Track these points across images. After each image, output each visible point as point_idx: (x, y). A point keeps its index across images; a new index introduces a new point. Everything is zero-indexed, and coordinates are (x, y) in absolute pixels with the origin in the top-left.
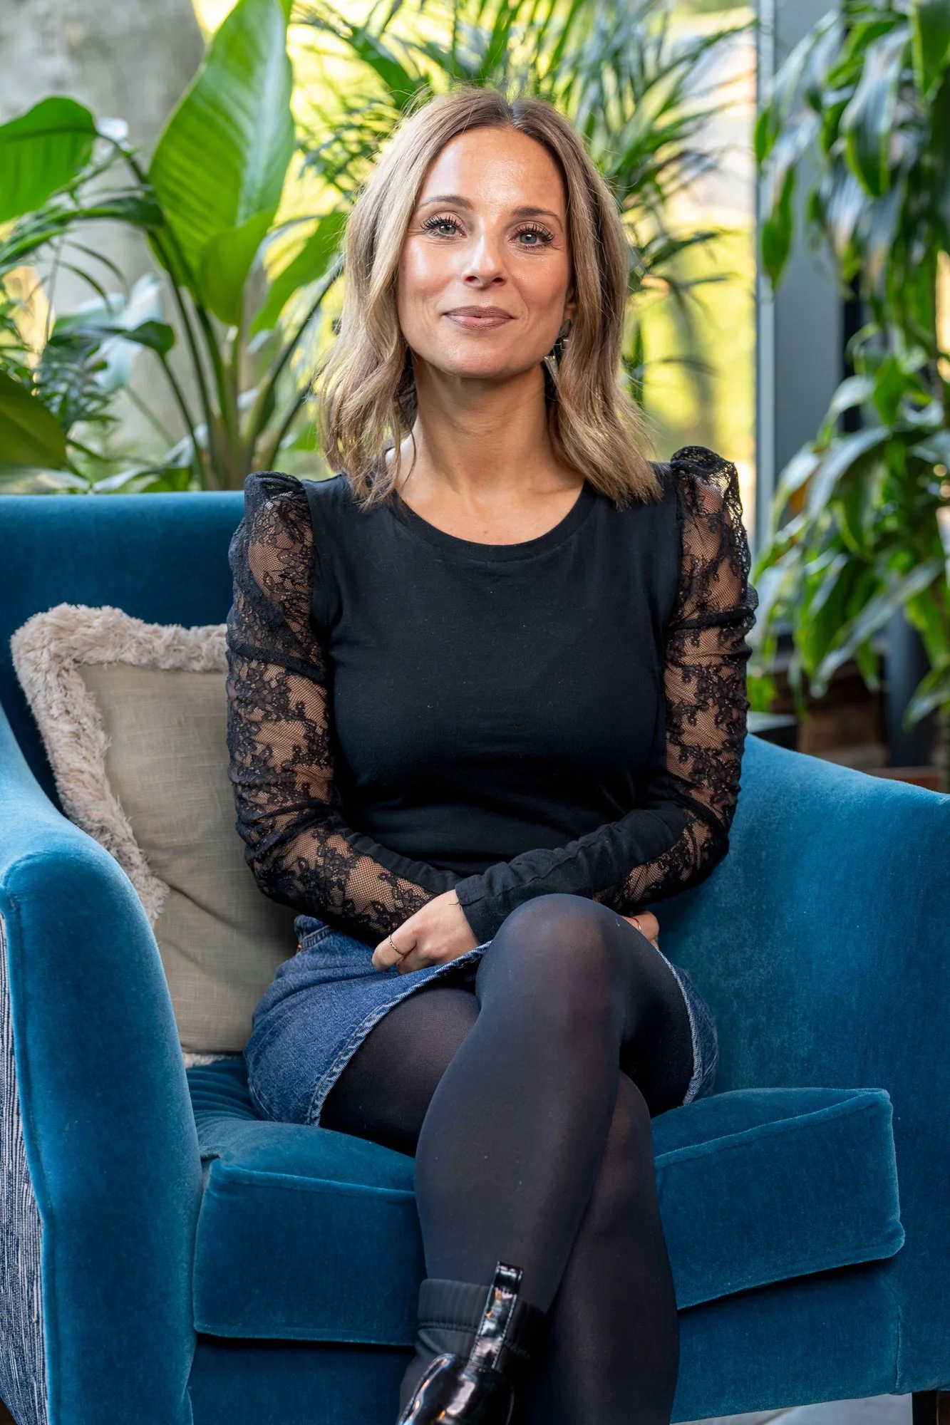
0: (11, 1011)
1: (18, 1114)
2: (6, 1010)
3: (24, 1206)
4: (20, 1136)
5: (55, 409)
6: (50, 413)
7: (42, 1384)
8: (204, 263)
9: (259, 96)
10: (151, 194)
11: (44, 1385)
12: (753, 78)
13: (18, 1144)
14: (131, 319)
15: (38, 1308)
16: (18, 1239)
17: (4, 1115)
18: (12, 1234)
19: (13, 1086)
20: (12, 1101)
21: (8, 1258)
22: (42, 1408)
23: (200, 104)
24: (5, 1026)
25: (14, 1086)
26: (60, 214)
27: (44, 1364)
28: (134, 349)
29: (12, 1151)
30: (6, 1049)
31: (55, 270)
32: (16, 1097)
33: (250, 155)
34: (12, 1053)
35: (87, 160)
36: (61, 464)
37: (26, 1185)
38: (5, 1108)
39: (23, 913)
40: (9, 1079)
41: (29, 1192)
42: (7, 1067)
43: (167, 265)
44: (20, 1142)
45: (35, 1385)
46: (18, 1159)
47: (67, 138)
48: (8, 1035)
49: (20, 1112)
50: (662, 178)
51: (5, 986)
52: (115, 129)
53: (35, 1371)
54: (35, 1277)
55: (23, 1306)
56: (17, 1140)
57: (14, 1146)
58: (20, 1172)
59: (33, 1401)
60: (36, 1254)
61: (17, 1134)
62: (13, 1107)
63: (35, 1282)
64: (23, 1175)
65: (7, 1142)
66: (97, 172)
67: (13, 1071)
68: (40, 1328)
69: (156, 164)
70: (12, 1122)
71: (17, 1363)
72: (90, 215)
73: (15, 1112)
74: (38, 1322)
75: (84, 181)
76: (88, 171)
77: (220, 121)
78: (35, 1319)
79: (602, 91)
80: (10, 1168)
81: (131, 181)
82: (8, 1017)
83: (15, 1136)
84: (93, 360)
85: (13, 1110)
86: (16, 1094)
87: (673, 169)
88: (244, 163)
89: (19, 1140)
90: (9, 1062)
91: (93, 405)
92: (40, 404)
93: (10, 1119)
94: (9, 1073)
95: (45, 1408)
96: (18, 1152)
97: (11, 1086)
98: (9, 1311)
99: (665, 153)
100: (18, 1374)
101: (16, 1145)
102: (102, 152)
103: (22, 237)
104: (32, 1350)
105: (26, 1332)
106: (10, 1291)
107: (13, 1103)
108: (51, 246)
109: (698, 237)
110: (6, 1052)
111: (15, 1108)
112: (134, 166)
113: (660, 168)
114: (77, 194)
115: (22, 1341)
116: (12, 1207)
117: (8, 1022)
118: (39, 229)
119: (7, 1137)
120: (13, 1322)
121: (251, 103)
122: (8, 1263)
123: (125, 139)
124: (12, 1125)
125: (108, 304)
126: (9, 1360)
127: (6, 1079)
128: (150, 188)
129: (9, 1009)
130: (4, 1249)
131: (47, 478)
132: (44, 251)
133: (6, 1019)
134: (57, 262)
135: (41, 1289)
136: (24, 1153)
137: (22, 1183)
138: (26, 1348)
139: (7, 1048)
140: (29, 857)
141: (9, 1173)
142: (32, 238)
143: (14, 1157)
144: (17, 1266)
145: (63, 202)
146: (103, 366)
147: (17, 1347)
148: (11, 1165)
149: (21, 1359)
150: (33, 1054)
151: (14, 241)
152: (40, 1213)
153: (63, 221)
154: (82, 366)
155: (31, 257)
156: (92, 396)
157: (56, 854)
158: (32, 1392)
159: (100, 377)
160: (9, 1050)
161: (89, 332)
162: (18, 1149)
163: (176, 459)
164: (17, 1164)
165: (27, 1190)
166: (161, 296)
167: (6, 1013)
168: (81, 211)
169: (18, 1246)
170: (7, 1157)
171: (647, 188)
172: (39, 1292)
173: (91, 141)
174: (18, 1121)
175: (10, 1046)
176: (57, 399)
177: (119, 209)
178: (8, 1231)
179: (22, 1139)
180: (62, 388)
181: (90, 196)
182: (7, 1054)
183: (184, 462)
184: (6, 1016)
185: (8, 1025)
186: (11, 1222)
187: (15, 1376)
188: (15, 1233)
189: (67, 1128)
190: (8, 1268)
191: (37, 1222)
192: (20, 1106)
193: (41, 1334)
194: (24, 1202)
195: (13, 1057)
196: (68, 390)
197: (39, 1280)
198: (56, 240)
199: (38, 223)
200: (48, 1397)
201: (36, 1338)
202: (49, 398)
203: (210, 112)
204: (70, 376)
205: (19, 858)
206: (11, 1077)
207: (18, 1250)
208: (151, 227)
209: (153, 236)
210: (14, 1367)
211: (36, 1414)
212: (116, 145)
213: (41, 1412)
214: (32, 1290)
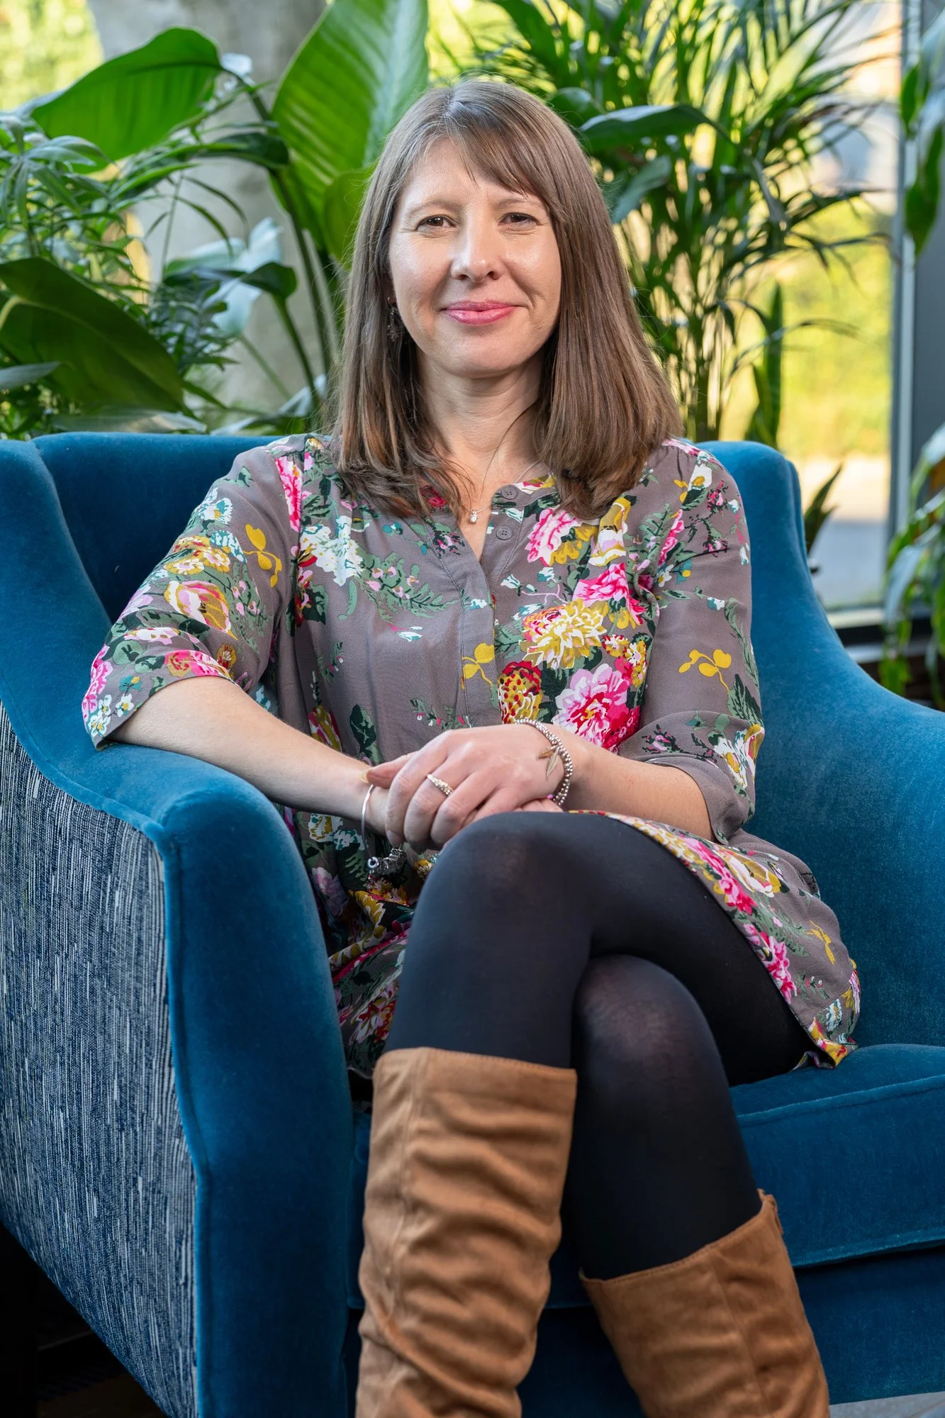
0: (166, 958)
1: (170, 1066)
2: (160, 956)
3: (174, 1163)
4: (171, 1088)
5: (170, 350)
6: (167, 355)
7: (188, 1350)
8: (328, 206)
9: (389, 33)
10: (273, 131)
11: (191, 1351)
12: (900, 31)
13: (169, 1097)
14: (249, 262)
15: (186, 1269)
16: (166, 1198)
17: (154, 1067)
18: (159, 1192)
19: (164, 1037)
20: (163, 1052)
21: (153, 1218)
22: (187, 1374)
23: (329, 41)
24: (159, 973)
25: (167, 1037)
26: (179, 149)
27: (192, 1329)
28: (254, 293)
29: (162, 1105)
30: (158, 998)
31: (174, 205)
32: (168, 1048)
33: (379, 96)
34: (166, 1001)
35: (210, 95)
36: (176, 406)
37: (177, 1140)
38: (154, 1060)
39: (184, 856)
40: (161, 1029)
41: (182, 1148)
42: (159, 1017)
43: (290, 207)
44: (172, 1096)
45: (180, 1351)
46: (168, 1114)
47: (190, 71)
48: (161, 983)
49: (172, 1063)
50: (805, 134)
51: (160, 931)
52: (240, 64)
53: (180, 1336)
54: (185, 1236)
55: (169, 1268)
56: (167, 1093)
57: (164, 1100)
58: (171, 1127)
59: (178, 1368)
60: (187, 1212)
61: (169, 1088)
62: (164, 1059)
63: (184, 1242)
64: (174, 1130)
65: (156, 1096)
66: (220, 107)
67: (165, 1021)
68: (189, 1290)
69: (280, 102)
70: (163, 1074)
71: (159, 1329)
72: (213, 152)
73: (167, 1064)
74: (185, 1284)
75: (207, 115)
76: (211, 105)
77: (349, 58)
78: (182, 1281)
79: (745, 41)
80: (159, 1123)
81: (254, 117)
82: (162, 964)
83: (165, 1089)
84: (212, 299)
85: (164, 1062)
86: (169, 1045)
87: (815, 127)
88: (374, 104)
89: (170, 1093)
90: (162, 1011)
91: (212, 348)
92: (158, 346)
93: (161, 1071)
94: (161, 1022)
95: (191, 1375)
96: (169, 1106)
97: (162, 1037)
98: (151, 1274)
99: (810, 107)
100: (160, 1340)
101: (167, 1098)
102: (226, 86)
103: (142, 171)
104: (178, 1314)
105: (172, 1294)
106: (154, 1253)
107: (165, 1054)
108: (171, 182)
109: (842, 194)
110: (158, 1001)
111: (167, 1059)
112: (258, 103)
113: (805, 123)
114: (199, 129)
115: (167, 1305)
116: (160, 1164)
117: (162, 970)
118: (158, 164)
119: (156, 1091)
120: (156, 1285)
121: (381, 40)
122: (153, 1222)
123: (248, 75)
124: (163, 1078)
125: (229, 246)
126: (148, 1326)
127: (157, 1030)
128: (274, 124)
129: (163, 955)
130: (148, 1209)
131: (163, 419)
132: (164, 186)
133: (159, 966)
134: (176, 198)
135: (192, 1249)
136: (176, 1107)
137: (173, 1138)
138: (172, 1313)
139: (160, 996)
140: (191, 796)
141: (158, 1127)
142: (151, 172)
143: (164, 1111)
144: (165, 1226)
145: (184, 136)
146: (222, 307)
147: (160, 1312)
148: (160, 1120)
149: (164, 1323)
150: (189, 1002)
151: (131, 177)
152: (195, 1167)
153: (183, 156)
154: (200, 306)
155: (150, 192)
156: (209, 338)
157: (220, 795)
158: (177, 1358)
159: (218, 319)
160: (162, 998)
161: (206, 274)
162: (169, 1102)
163: (294, 409)
164: (168, 1119)
165: (178, 1146)
166: (280, 239)
167: (160, 960)
168: (202, 147)
169: (166, 1204)
170: (156, 1112)
171: (790, 144)
172: (189, 1253)
173: (215, 76)
174: (170, 1074)
175: (163, 994)
176: (172, 341)
177: (242, 146)
178: (154, 1190)
179: (173, 1092)
180: (179, 328)
181: (211, 132)
182: (160, 1003)
183: (301, 412)
184: (160, 963)
185: (162, 973)
186: (159, 1179)
187: (155, 1340)
188: (164, 1190)
189: (224, 1080)
190: (152, 1228)
191: (190, 1179)
192: (173, 1058)
193: (189, 1296)
194: (174, 1158)
195: (166, 1006)
196: (185, 330)
197: (189, 1239)
198: (175, 176)
199: (156, 158)
200: (198, 1362)
201: (182, 1301)
202: (165, 338)
203: (338, 48)
204: (187, 316)
205: (179, 797)
206: (163, 1027)
207: (165, 1209)
208: (273, 165)
209: (274, 173)
210: (154, 1332)
211: (180, 1382)
212: (239, 79)
213: (186, 1379)
214: (180, 1251)
